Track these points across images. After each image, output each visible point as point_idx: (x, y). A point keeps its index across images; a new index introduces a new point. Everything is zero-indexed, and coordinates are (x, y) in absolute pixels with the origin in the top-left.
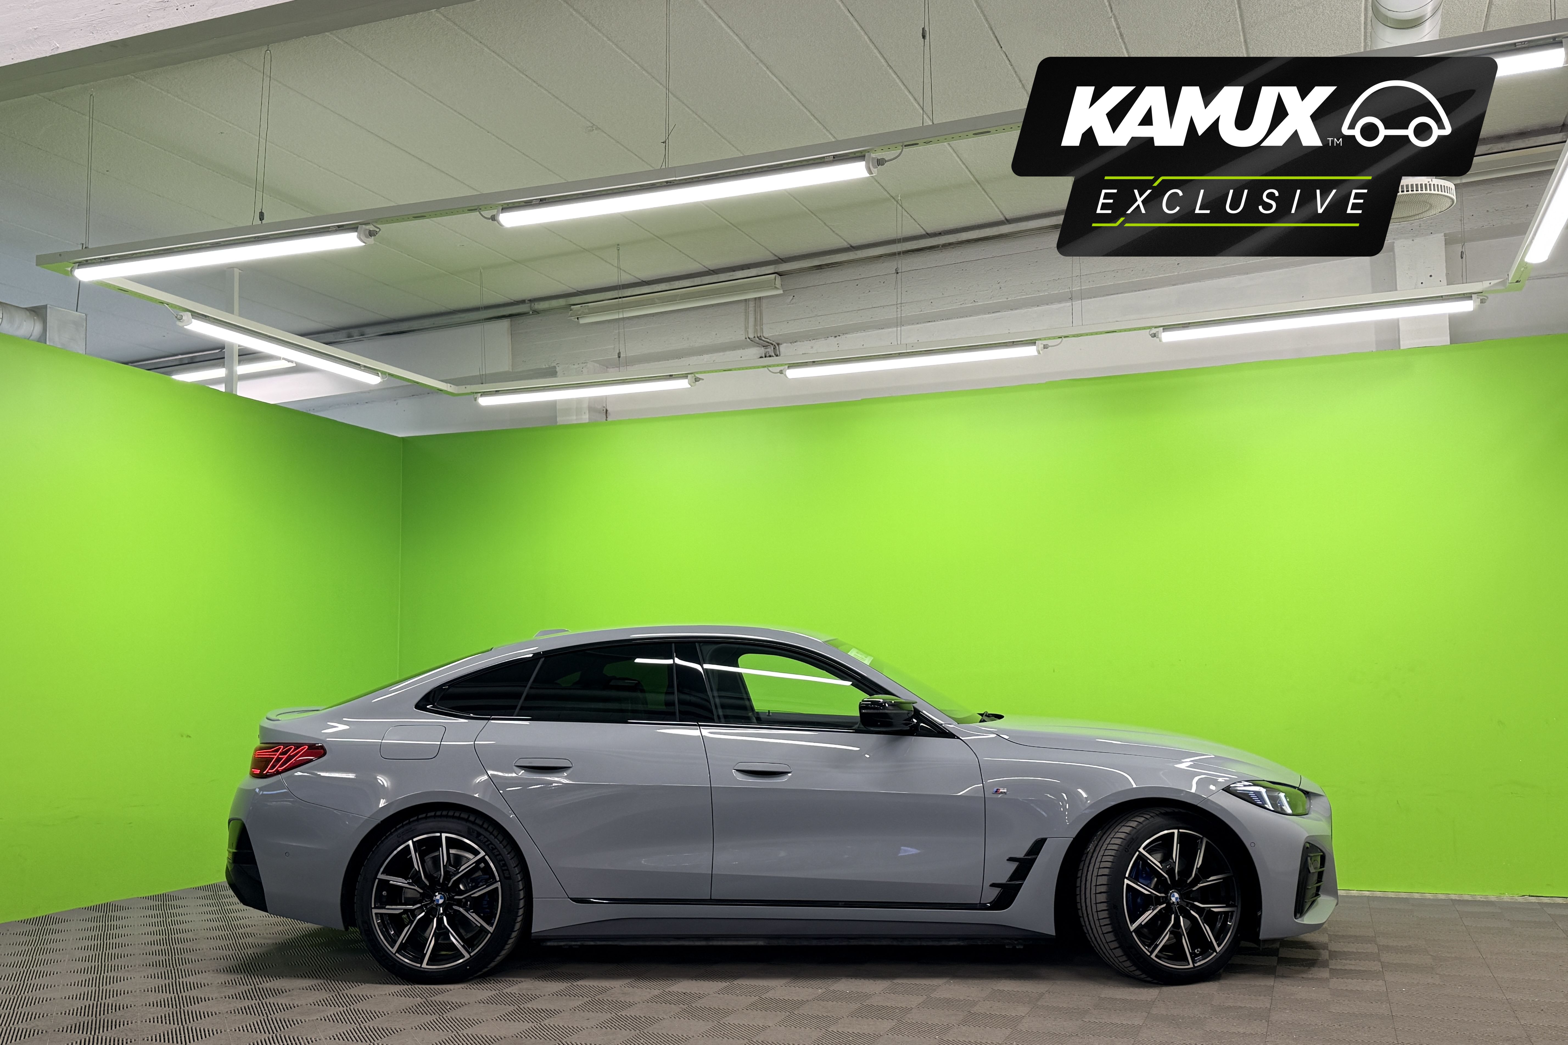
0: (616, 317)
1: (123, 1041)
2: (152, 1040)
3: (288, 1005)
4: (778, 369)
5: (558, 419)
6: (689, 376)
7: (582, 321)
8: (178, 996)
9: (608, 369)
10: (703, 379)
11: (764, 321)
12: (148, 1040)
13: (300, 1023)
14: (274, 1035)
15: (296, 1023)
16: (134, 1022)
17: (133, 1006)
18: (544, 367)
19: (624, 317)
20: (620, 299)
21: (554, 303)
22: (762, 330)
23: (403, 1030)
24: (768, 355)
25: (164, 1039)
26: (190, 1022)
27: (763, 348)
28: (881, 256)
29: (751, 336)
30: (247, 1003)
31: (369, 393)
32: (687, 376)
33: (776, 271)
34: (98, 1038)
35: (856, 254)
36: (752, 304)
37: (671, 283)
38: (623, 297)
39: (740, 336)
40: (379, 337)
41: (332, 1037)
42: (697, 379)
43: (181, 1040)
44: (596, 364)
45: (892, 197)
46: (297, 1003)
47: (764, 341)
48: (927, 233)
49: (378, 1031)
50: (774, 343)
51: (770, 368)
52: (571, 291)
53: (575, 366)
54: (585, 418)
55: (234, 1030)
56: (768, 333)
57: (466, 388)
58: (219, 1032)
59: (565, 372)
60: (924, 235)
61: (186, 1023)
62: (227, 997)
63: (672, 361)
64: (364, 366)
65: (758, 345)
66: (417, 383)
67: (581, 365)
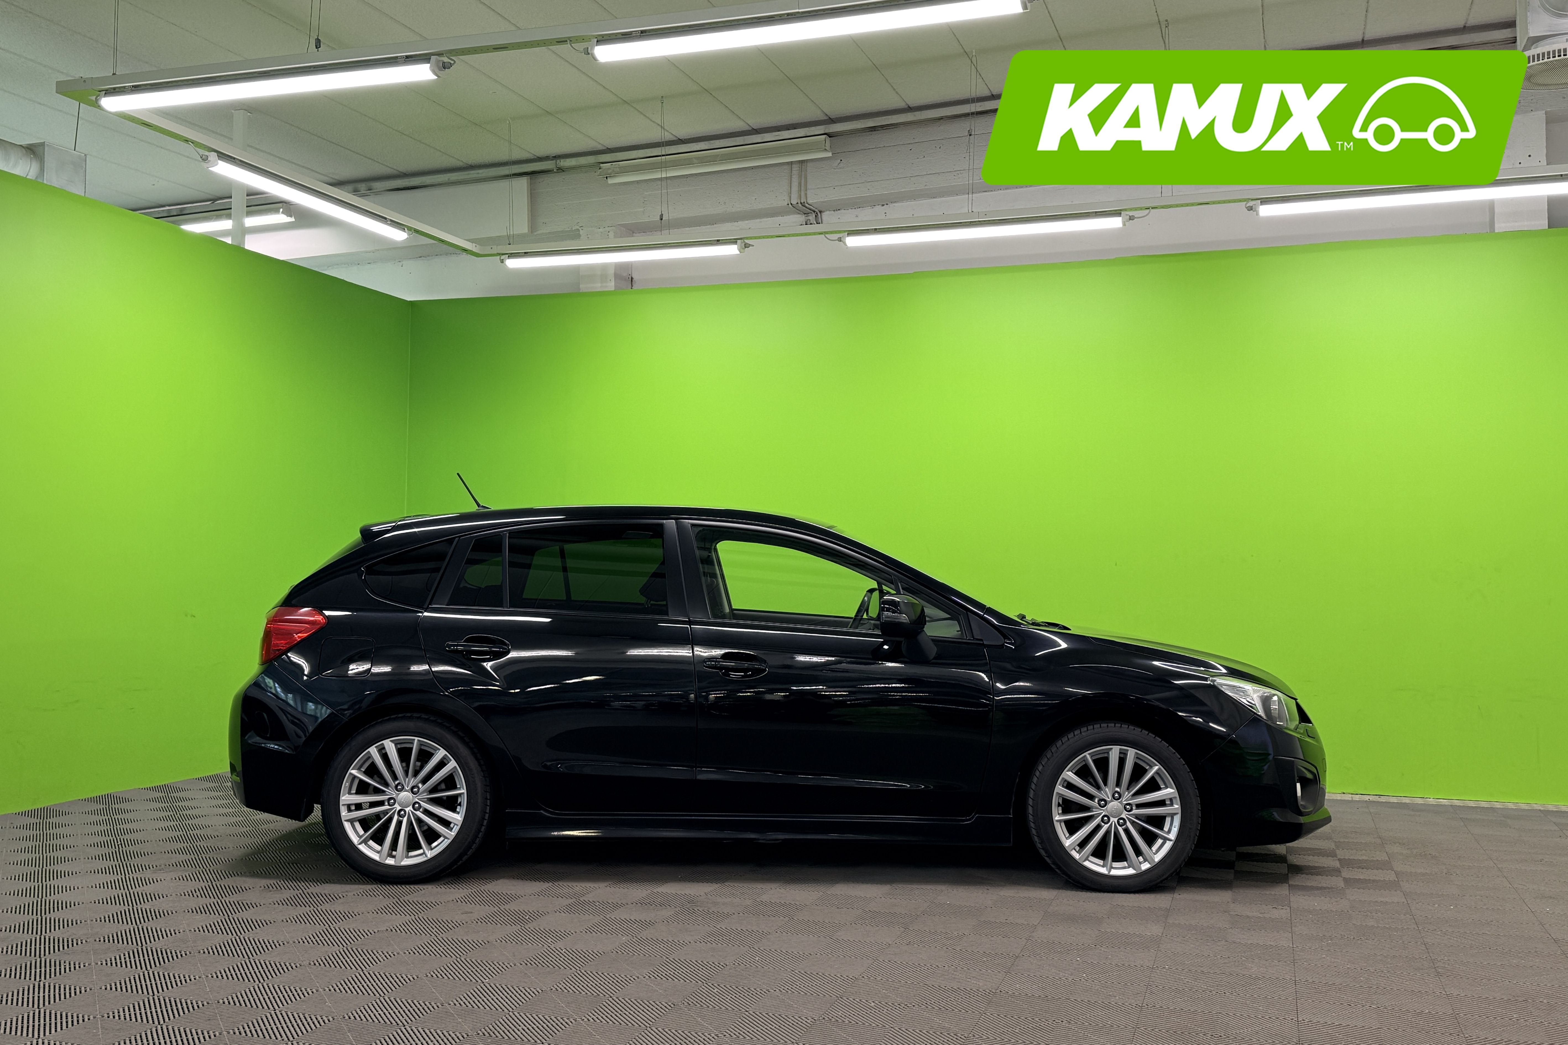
0: (658, 176)
2: (209, 953)
4: (836, 236)
5: (581, 286)
6: (738, 241)
7: (611, 181)
8: (221, 901)
9: (634, 234)
10: (753, 246)
11: (808, 187)
12: (204, 953)
13: (368, 933)
14: (345, 949)
15: (364, 934)
16: (181, 931)
17: (174, 912)
18: (566, 229)
20: (663, 157)
21: (583, 161)
22: (806, 194)
23: (486, 943)
24: (809, 223)
25: (222, 951)
26: (245, 932)
27: (804, 216)
28: (940, 119)
29: (794, 202)
30: (301, 910)
32: (736, 242)
33: (826, 132)
34: (147, 949)
35: (912, 116)
36: (795, 168)
37: (712, 142)
38: (658, 156)
39: (782, 201)
41: (410, 951)
42: (747, 246)
43: (241, 952)
44: (622, 228)
45: (965, 51)
46: (357, 911)
47: (806, 207)
49: (460, 944)
50: (817, 210)
51: (826, 235)
52: (601, 147)
53: (601, 230)
54: (611, 285)
56: (814, 199)
57: (492, 248)
58: (281, 944)
59: (589, 235)
60: (990, 97)
61: (241, 933)
62: (277, 903)
63: (704, 227)
64: (391, 221)
65: (799, 212)
66: (442, 241)
67: (607, 229)
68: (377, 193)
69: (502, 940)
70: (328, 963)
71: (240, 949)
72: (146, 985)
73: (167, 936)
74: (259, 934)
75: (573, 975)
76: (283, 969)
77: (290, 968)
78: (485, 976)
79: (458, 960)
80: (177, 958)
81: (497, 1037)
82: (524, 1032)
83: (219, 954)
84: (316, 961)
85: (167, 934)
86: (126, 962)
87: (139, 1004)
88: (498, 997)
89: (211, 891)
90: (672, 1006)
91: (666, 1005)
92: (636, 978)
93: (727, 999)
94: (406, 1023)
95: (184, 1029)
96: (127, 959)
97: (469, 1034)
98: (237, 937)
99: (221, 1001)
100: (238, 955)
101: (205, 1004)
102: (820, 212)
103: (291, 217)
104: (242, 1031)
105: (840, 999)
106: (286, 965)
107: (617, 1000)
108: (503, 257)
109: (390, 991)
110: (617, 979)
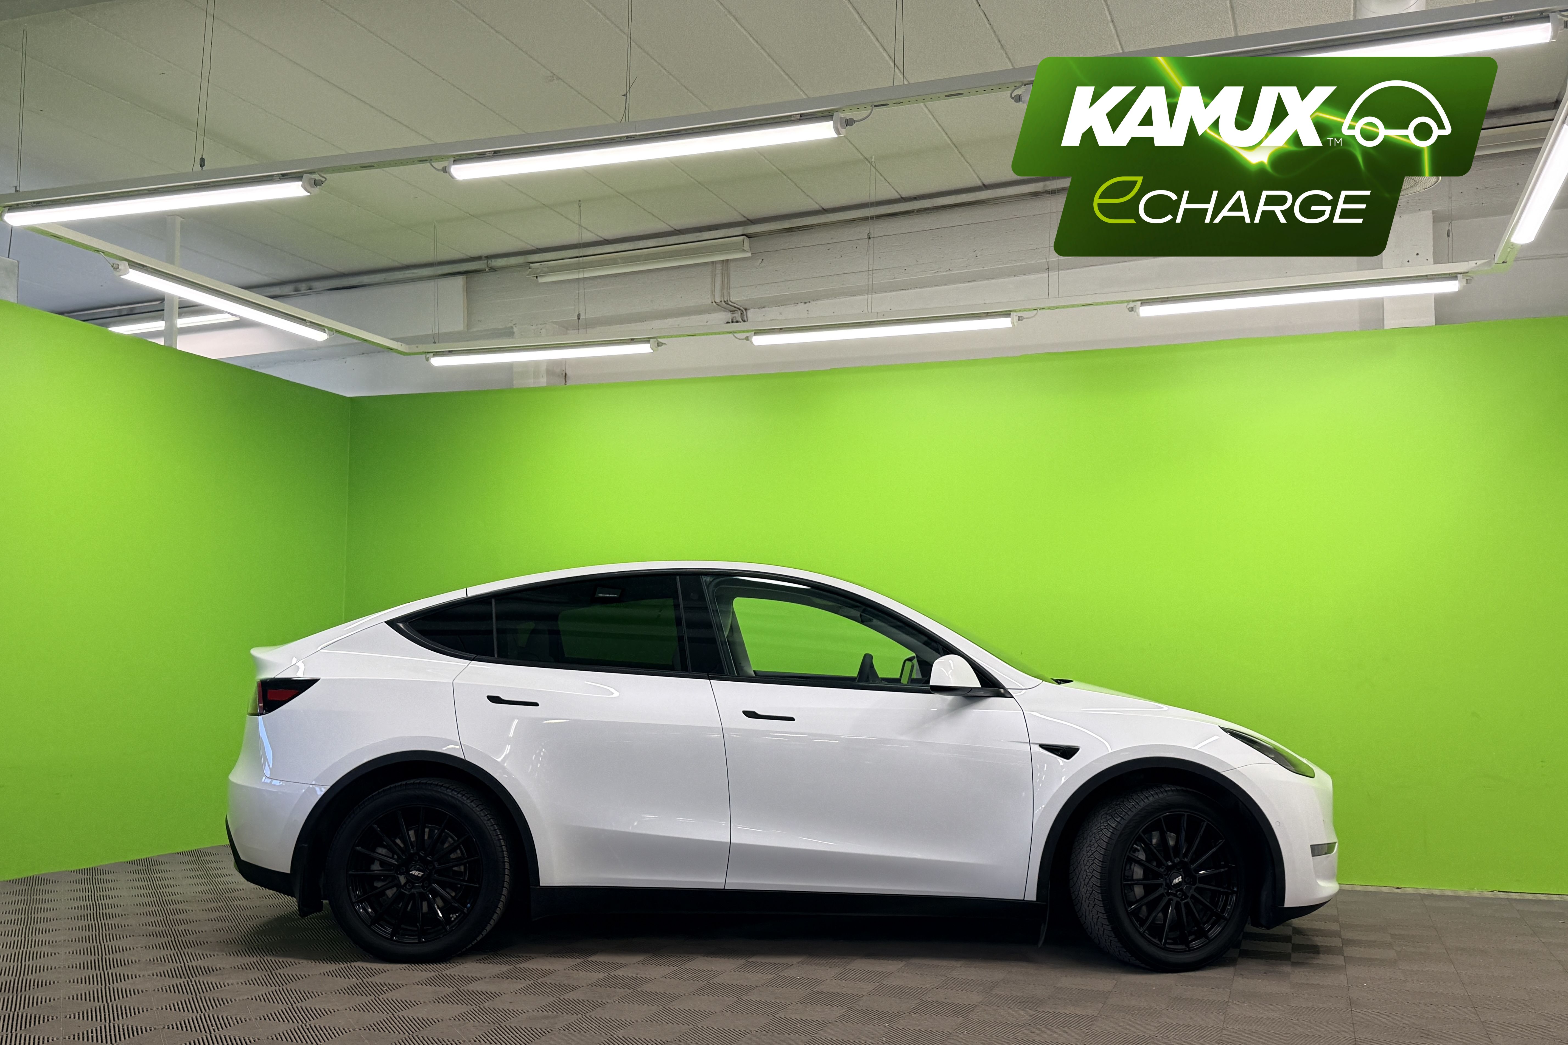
0: (576, 276)
4: (744, 335)
5: (513, 382)
6: (651, 340)
7: (541, 280)
9: (568, 331)
10: (666, 344)
11: (731, 286)
18: (501, 327)
19: (585, 276)
20: (581, 259)
21: (513, 261)
22: (729, 293)
24: (735, 321)
27: (730, 313)
28: (853, 220)
29: (718, 300)
31: (316, 350)
32: (649, 341)
33: (745, 232)
35: (828, 218)
37: (636, 242)
38: (584, 256)
39: (706, 300)
40: (329, 292)
42: (659, 344)
44: (555, 326)
45: (866, 158)
46: (228, 982)
47: (730, 306)
48: (901, 197)
50: (741, 308)
51: (735, 335)
52: (529, 248)
53: (533, 327)
54: (543, 381)
56: (736, 298)
57: (417, 347)
59: (523, 333)
60: (899, 199)
63: (634, 325)
64: (311, 322)
65: (725, 310)
66: (366, 341)
67: (540, 326)
68: (318, 293)
102: (746, 310)
108: (428, 356)
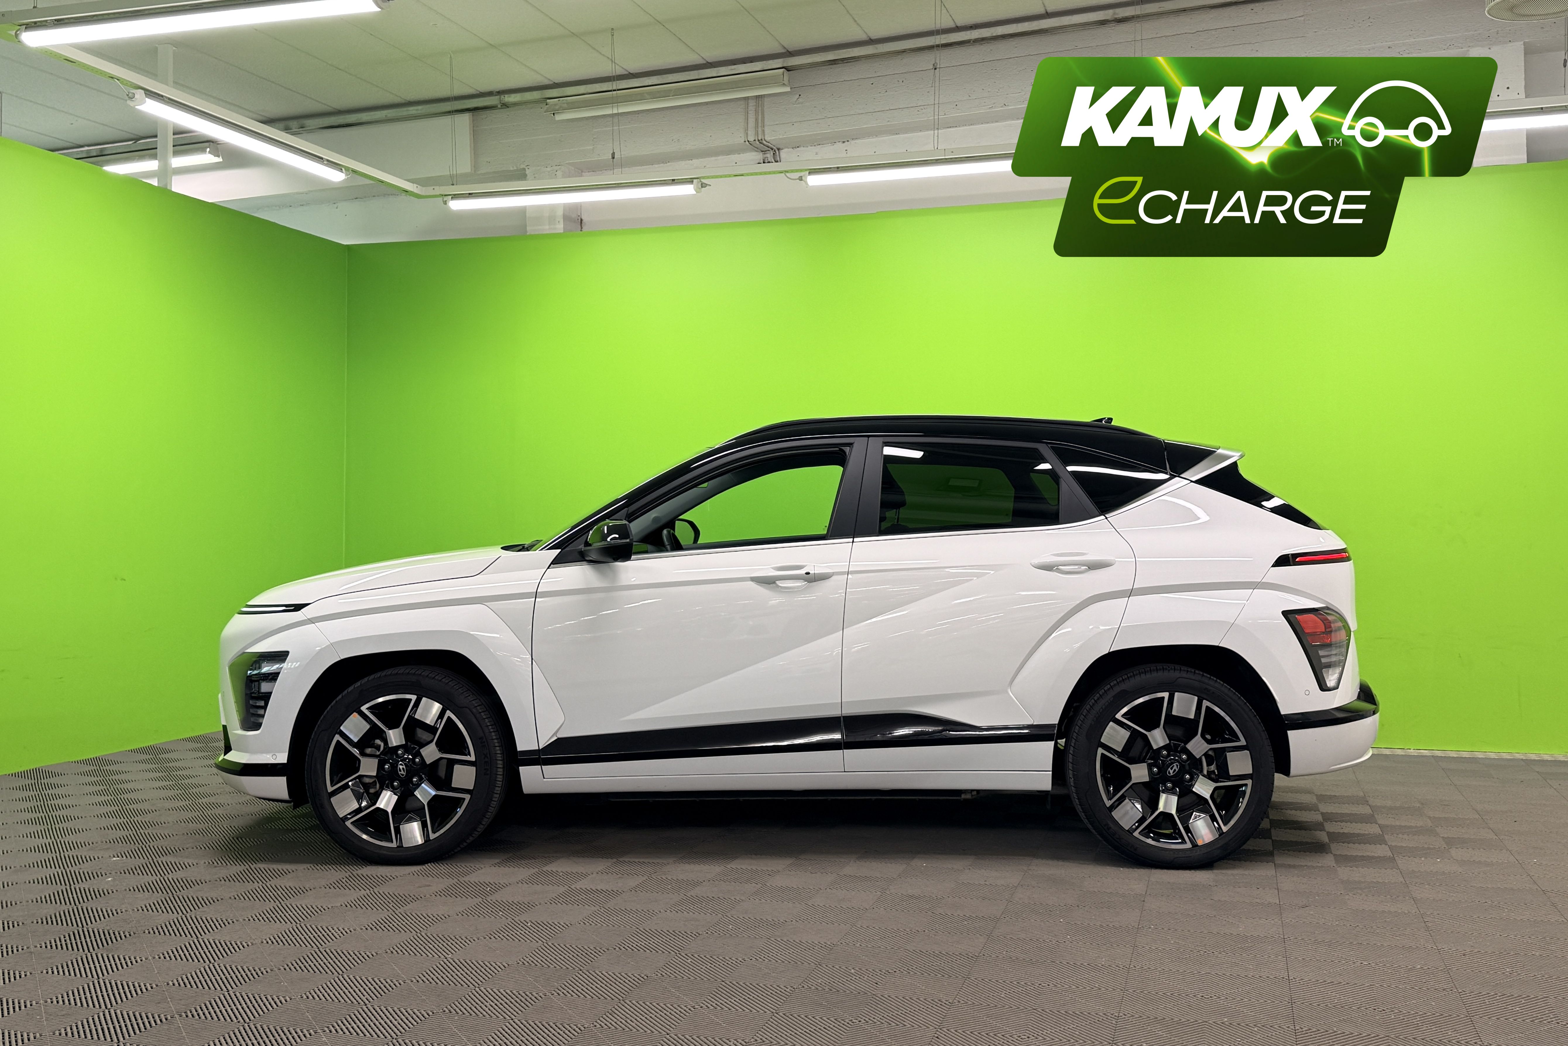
0: (608, 111)
1: (119, 934)
2: (154, 933)
3: (298, 889)
4: (797, 175)
5: (528, 228)
6: (694, 180)
7: (558, 117)
9: (583, 174)
10: (710, 185)
11: (766, 124)
12: (149, 933)
13: (322, 910)
14: (298, 926)
15: (317, 910)
16: (123, 910)
17: (115, 891)
18: (512, 169)
20: (615, 92)
21: (528, 96)
22: (763, 131)
23: (447, 917)
25: (168, 931)
26: (191, 911)
27: (761, 153)
28: (904, 51)
29: (751, 139)
30: (250, 886)
32: (693, 181)
33: (785, 65)
34: (88, 931)
35: (877, 49)
36: (752, 103)
37: (664, 76)
38: (618, 90)
39: (738, 139)
41: (367, 926)
42: (704, 185)
43: (189, 932)
44: (570, 167)
46: (308, 886)
47: (764, 145)
48: (957, 26)
49: (419, 919)
50: (775, 148)
51: (788, 174)
52: (546, 82)
53: (549, 168)
54: (560, 227)
55: (247, 919)
56: (769, 136)
57: (434, 189)
58: (231, 922)
59: (536, 175)
60: (955, 28)
61: (187, 912)
62: (223, 880)
63: (656, 166)
64: (328, 160)
65: (757, 149)
66: (382, 182)
67: (557, 166)
68: (311, 131)
69: (464, 914)
70: (282, 941)
71: (187, 929)
72: (90, 968)
73: (109, 917)
74: (209, 912)
75: (540, 948)
76: (234, 948)
77: (241, 947)
78: (447, 951)
79: (419, 935)
80: (121, 939)
81: (464, 1014)
82: (491, 1008)
83: (165, 934)
84: (268, 939)
85: (108, 914)
86: (66, 944)
87: (83, 988)
88: (462, 972)
89: (152, 868)
90: (645, 977)
91: (638, 977)
92: (606, 950)
93: (701, 970)
94: (367, 1002)
95: (133, 1013)
96: (68, 941)
97: (435, 1012)
98: (183, 916)
99: (171, 983)
100: (185, 935)
101: (154, 986)
102: (779, 149)
103: (219, 157)
104: (195, 1014)
105: (819, 966)
106: (236, 944)
107: (587, 973)
109: (349, 968)
110: (586, 952)
